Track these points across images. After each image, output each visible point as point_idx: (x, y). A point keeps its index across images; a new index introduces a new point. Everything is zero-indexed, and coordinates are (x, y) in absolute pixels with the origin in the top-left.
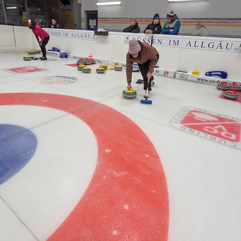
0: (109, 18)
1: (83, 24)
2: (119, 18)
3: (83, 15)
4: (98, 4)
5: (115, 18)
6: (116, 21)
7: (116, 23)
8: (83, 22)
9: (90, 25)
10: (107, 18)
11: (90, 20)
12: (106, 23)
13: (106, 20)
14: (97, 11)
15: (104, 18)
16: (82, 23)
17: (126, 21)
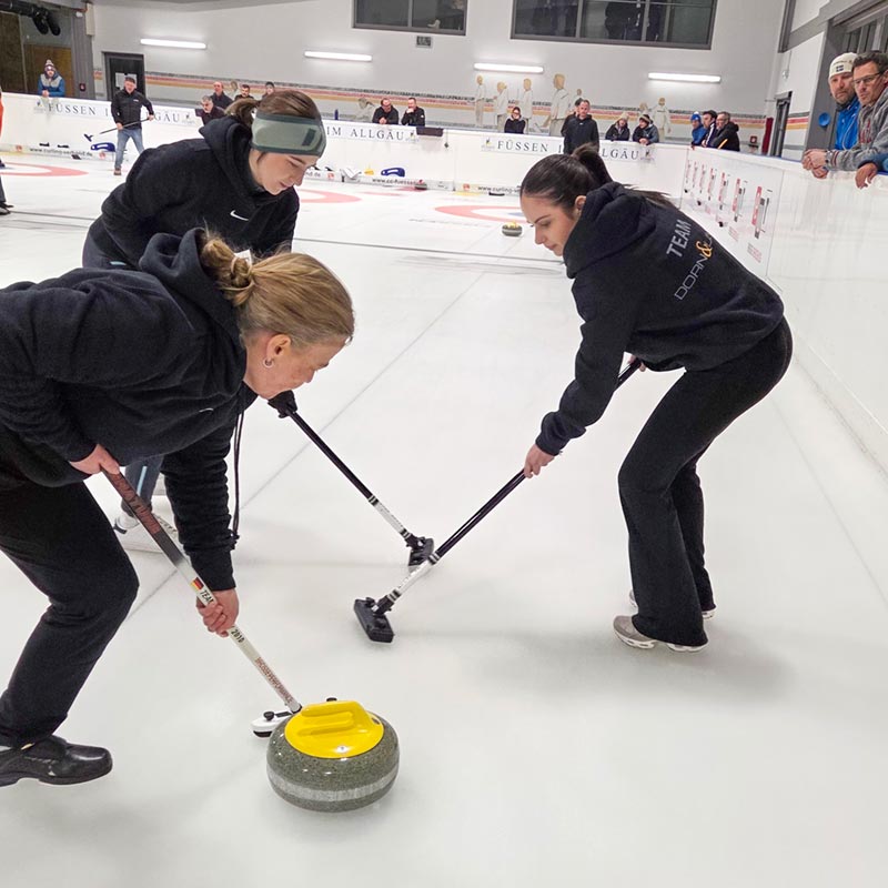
0: (177, 75)
1: (100, 85)
2: (203, 78)
3: (99, 62)
4: (143, 41)
5: (192, 77)
8: (100, 79)
10: (171, 75)
11: (117, 74)
12: (169, 85)
13: (166, 78)
14: (142, 56)
15: (162, 74)
16: (96, 81)
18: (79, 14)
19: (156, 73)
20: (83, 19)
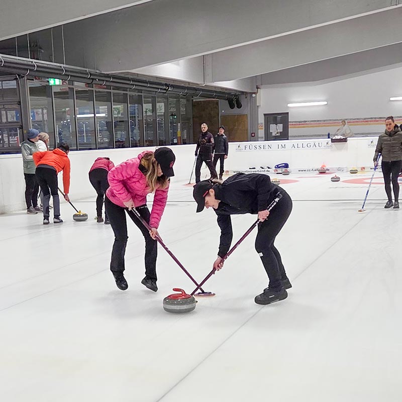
2: (325, 121)
3: (261, 120)
4: (289, 105)
5: (319, 121)
6: (320, 124)
7: (319, 126)
8: (262, 129)
10: (306, 122)
11: (271, 125)
12: (304, 127)
13: (302, 123)
15: (299, 122)
17: (335, 123)
18: (254, 95)
19: (295, 122)
20: (256, 98)
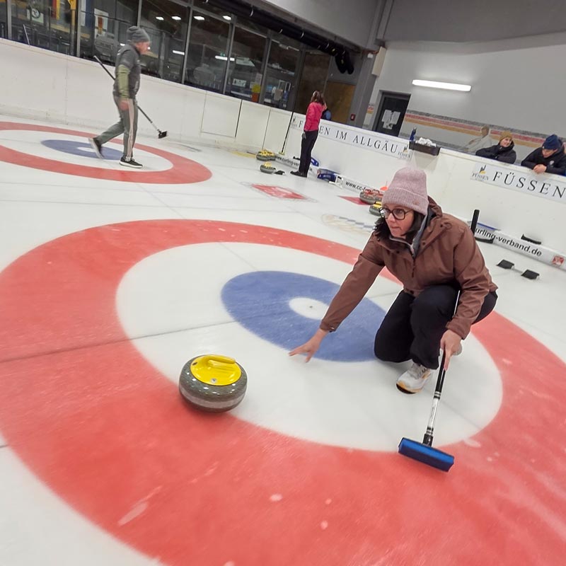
0: (433, 116)
1: (369, 118)
2: (456, 120)
3: (375, 99)
5: (447, 118)
6: (448, 123)
8: (370, 113)
9: (383, 120)
10: (428, 115)
11: (386, 111)
13: (424, 117)
14: (409, 96)
15: (421, 114)
16: (367, 115)
17: (471, 128)
18: (370, 56)
19: (416, 112)
20: (373, 61)
